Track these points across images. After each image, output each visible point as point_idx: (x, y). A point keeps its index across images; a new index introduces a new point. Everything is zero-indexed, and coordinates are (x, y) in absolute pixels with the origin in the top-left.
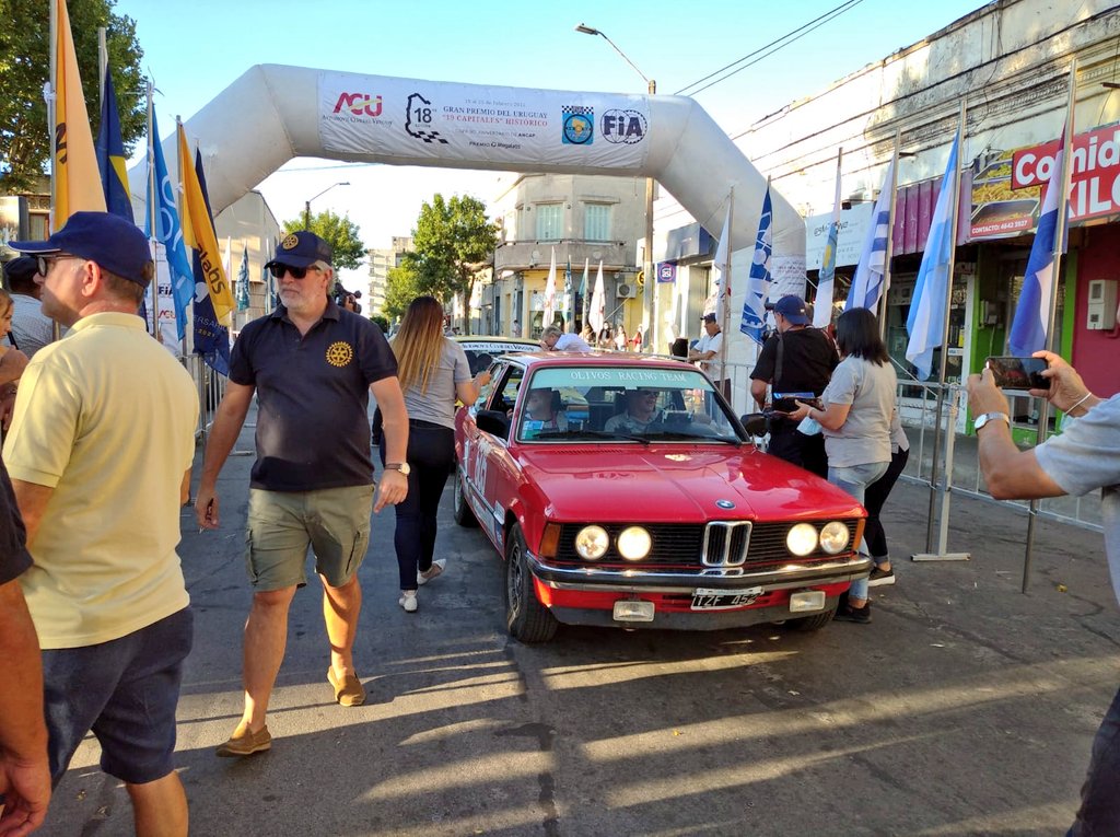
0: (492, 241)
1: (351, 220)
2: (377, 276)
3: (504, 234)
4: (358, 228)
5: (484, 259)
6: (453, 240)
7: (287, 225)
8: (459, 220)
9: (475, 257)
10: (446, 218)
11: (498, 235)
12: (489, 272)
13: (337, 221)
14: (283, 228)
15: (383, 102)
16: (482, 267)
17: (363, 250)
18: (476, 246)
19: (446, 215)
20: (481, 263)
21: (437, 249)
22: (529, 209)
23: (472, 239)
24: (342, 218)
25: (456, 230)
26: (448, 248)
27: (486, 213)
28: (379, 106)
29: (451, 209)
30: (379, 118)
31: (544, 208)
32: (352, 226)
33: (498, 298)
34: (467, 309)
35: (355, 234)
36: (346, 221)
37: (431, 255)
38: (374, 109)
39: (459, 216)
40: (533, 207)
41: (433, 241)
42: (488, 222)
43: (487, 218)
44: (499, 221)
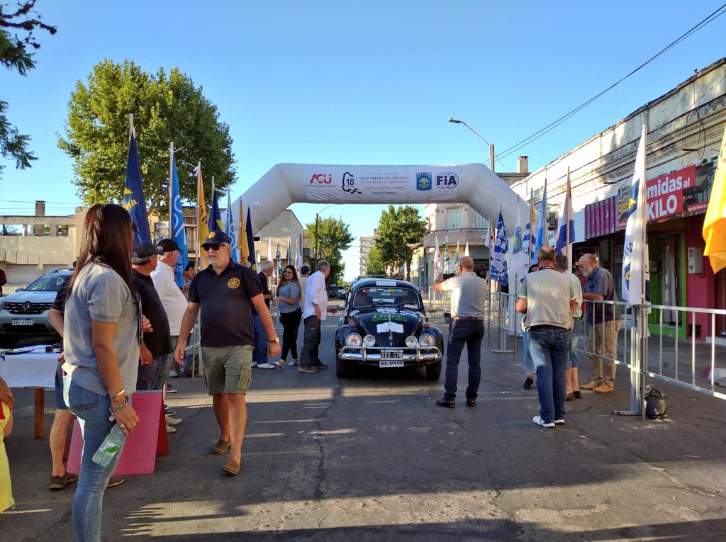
0: (424, 230)
1: (343, 222)
3: (430, 226)
4: (348, 226)
5: (418, 242)
6: (400, 231)
7: (308, 226)
8: (403, 220)
9: (412, 241)
10: (396, 219)
11: (427, 227)
12: (422, 249)
13: (335, 222)
14: (305, 228)
15: (332, 177)
16: (419, 246)
17: (350, 238)
18: (413, 234)
19: (396, 217)
20: (417, 244)
21: (390, 236)
22: (443, 212)
23: (410, 230)
24: (338, 220)
25: (402, 225)
26: (397, 236)
27: (419, 215)
28: (330, 179)
29: (399, 213)
30: (330, 184)
31: (452, 211)
32: (344, 225)
33: (427, 264)
34: (409, 270)
35: (346, 230)
36: (341, 222)
37: (387, 240)
38: (328, 181)
39: (403, 217)
40: (445, 210)
41: (388, 232)
42: (420, 220)
43: (420, 217)
44: (427, 219)
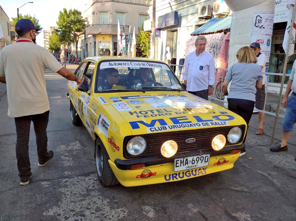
0: (84, 25)
1: (36, 18)
2: (46, 38)
3: (88, 23)
4: (38, 21)
5: (82, 31)
6: (71, 24)
7: (13, 19)
8: (72, 17)
9: (78, 30)
10: (68, 17)
11: (86, 23)
12: (83, 35)
13: (31, 18)
16: (81, 34)
18: (79, 26)
19: (68, 15)
21: (65, 27)
22: (97, 14)
23: (77, 24)
24: (33, 17)
25: (72, 21)
26: (69, 27)
27: (82, 15)
29: (70, 14)
31: (102, 13)
32: (36, 20)
33: (87, 44)
34: (77, 48)
35: (37, 23)
36: (34, 18)
37: (63, 29)
39: (73, 16)
40: (98, 13)
41: (64, 24)
42: (82, 18)
43: (82, 17)
44: (86, 18)
